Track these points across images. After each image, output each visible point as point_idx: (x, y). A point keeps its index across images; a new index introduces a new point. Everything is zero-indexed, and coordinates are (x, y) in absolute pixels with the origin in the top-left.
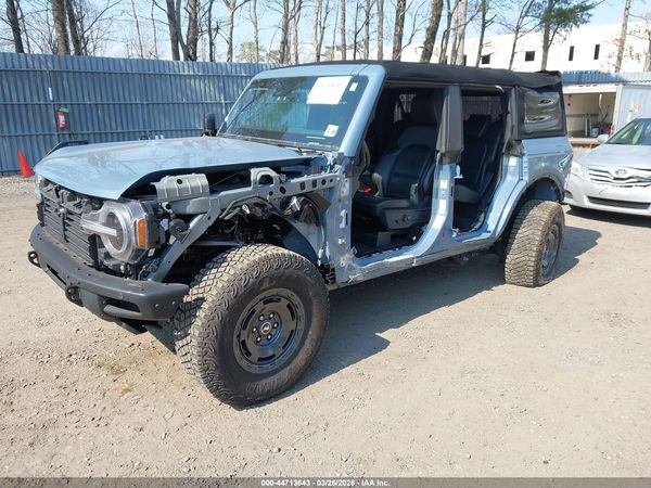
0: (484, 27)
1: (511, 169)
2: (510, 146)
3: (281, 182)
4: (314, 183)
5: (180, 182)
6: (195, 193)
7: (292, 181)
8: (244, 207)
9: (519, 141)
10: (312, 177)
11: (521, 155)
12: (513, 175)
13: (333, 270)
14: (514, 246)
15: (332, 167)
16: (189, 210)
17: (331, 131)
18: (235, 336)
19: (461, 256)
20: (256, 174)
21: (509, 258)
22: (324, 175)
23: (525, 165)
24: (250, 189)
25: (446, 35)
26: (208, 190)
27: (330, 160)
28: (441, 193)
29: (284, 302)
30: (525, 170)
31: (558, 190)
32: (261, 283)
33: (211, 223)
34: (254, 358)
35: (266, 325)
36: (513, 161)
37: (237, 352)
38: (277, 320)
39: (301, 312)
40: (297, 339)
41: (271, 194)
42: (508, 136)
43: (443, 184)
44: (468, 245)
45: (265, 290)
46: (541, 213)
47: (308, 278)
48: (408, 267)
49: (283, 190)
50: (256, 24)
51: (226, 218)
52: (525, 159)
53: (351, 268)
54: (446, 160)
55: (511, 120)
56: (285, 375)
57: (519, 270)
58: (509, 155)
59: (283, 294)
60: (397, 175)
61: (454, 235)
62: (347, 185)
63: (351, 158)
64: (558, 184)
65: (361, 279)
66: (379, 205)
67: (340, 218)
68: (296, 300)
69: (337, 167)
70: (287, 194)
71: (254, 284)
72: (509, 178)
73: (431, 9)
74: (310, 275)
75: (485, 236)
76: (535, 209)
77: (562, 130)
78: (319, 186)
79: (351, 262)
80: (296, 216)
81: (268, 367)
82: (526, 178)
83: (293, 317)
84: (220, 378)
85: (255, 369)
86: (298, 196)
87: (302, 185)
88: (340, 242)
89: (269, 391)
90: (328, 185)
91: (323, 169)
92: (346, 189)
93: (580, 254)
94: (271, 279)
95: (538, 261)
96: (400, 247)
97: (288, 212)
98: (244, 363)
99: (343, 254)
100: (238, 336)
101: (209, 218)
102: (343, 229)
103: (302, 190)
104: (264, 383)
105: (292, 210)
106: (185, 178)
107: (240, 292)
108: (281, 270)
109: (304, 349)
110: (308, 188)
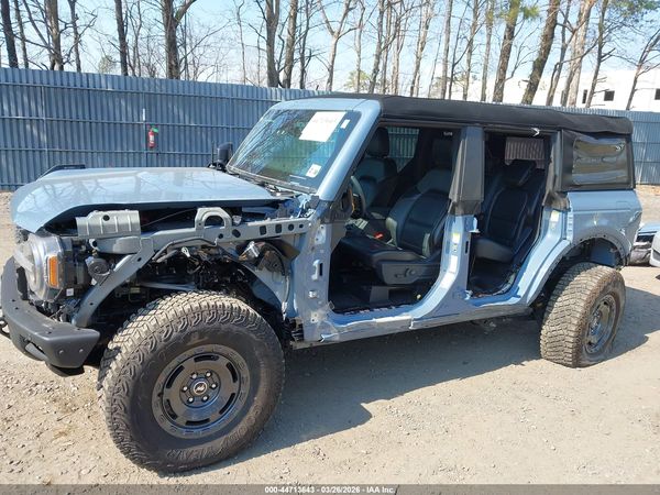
0: (600, 60)
1: (552, 226)
2: (551, 199)
3: (233, 224)
4: (279, 228)
5: (106, 218)
6: (123, 231)
7: (250, 224)
8: (183, 250)
9: (563, 194)
10: (275, 221)
11: (566, 210)
12: (554, 232)
13: (301, 326)
14: (552, 316)
15: (304, 212)
16: (116, 249)
17: (313, 171)
18: (155, 393)
19: (486, 321)
20: (202, 214)
21: (545, 329)
22: (292, 219)
23: (570, 222)
24: (193, 230)
25: (558, 68)
26: (139, 229)
27: (303, 203)
28: (453, 248)
29: (223, 362)
30: (570, 228)
31: (618, 254)
32: (188, 337)
33: (141, 265)
34: (181, 420)
35: (201, 385)
36: (555, 217)
37: (158, 412)
38: (216, 380)
39: (245, 373)
40: (239, 404)
41: (221, 236)
42: (549, 187)
43: (456, 238)
44: (489, 310)
45: (194, 346)
46: (589, 280)
47: (252, 335)
48: (403, 330)
49: (237, 234)
50: (359, 52)
51: (159, 261)
52: (570, 215)
53: (324, 326)
54: (459, 210)
55: (554, 169)
56: (218, 444)
57: (556, 345)
58: (551, 209)
59: (220, 350)
60: (412, 221)
61: (468, 298)
62: (324, 232)
63: (330, 203)
64: (619, 247)
65: (337, 339)
66: (376, 255)
67: (313, 269)
68: (239, 359)
69: (311, 211)
70: (243, 238)
71: (178, 338)
72: (549, 235)
73: (540, 41)
74: (255, 332)
75: (513, 301)
76: (583, 274)
77: (628, 183)
78: (285, 231)
79: (325, 319)
80: (256, 262)
81: (198, 433)
82: (570, 237)
83: (235, 379)
84: (132, 440)
85: (182, 434)
86: (257, 241)
87: (263, 229)
88: (311, 295)
89: (195, 460)
90: (296, 230)
91: (293, 212)
92: (322, 236)
93: (652, 331)
94: (202, 334)
95: (579, 337)
96: (397, 306)
97: (243, 258)
98: (167, 425)
99: (315, 309)
100: (160, 395)
101: (140, 260)
102: (315, 281)
103: (262, 234)
104: (190, 450)
105: (247, 256)
106: (113, 215)
107: (159, 347)
108: (216, 324)
109: (247, 417)
110: (270, 233)
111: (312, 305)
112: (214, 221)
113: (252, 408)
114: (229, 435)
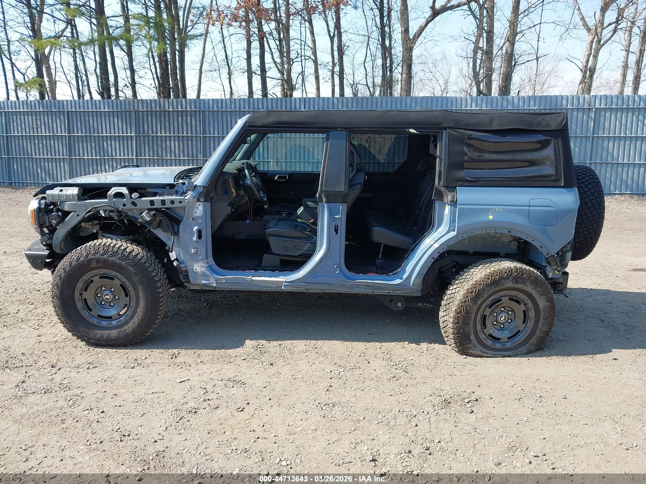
1: (446, 218)
2: (441, 193)
3: (132, 198)
4: (164, 202)
5: (61, 191)
6: (68, 198)
7: (144, 199)
8: (101, 212)
10: (161, 198)
11: (453, 204)
12: (446, 224)
15: (183, 193)
16: (67, 208)
18: (77, 293)
20: (111, 191)
22: (174, 197)
24: (107, 200)
26: (76, 198)
29: (117, 282)
33: (79, 218)
34: (94, 313)
35: (107, 295)
39: (132, 292)
41: (124, 205)
49: (134, 204)
51: (85, 216)
53: (204, 275)
56: (114, 333)
58: (444, 203)
59: (114, 275)
61: (338, 272)
62: (201, 208)
63: (204, 187)
67: (193, 233)
68: (126, 282)
69: (189, 192)
70: (139, 208)
72: (442, 227)
75: (396, 281)
78: (168, 205)
79: (205, 270)
80: (150, 224)
81: (105, 323)
83: (126, 295)
85: (95, 322)
86: (150, 210)
87: (152, 203)
88: (193, 251)
90: (177, 204)
91: (175, 193)
92: (199, 210)
97: (138, 220)
99: (197, 261)
100: (81, 295)
101: (78, 215)
102: (196, 241)
103: (151, 205)
104: (97, 332)
105: (143, 219)
106: (65, 189)
107: (73, 265)
108: (106, 256)
109: (133, 321)
110: (158, 205)
111: (195, 258)
112: (119, 195)
113: (136, 316)
114: (122, 329)
